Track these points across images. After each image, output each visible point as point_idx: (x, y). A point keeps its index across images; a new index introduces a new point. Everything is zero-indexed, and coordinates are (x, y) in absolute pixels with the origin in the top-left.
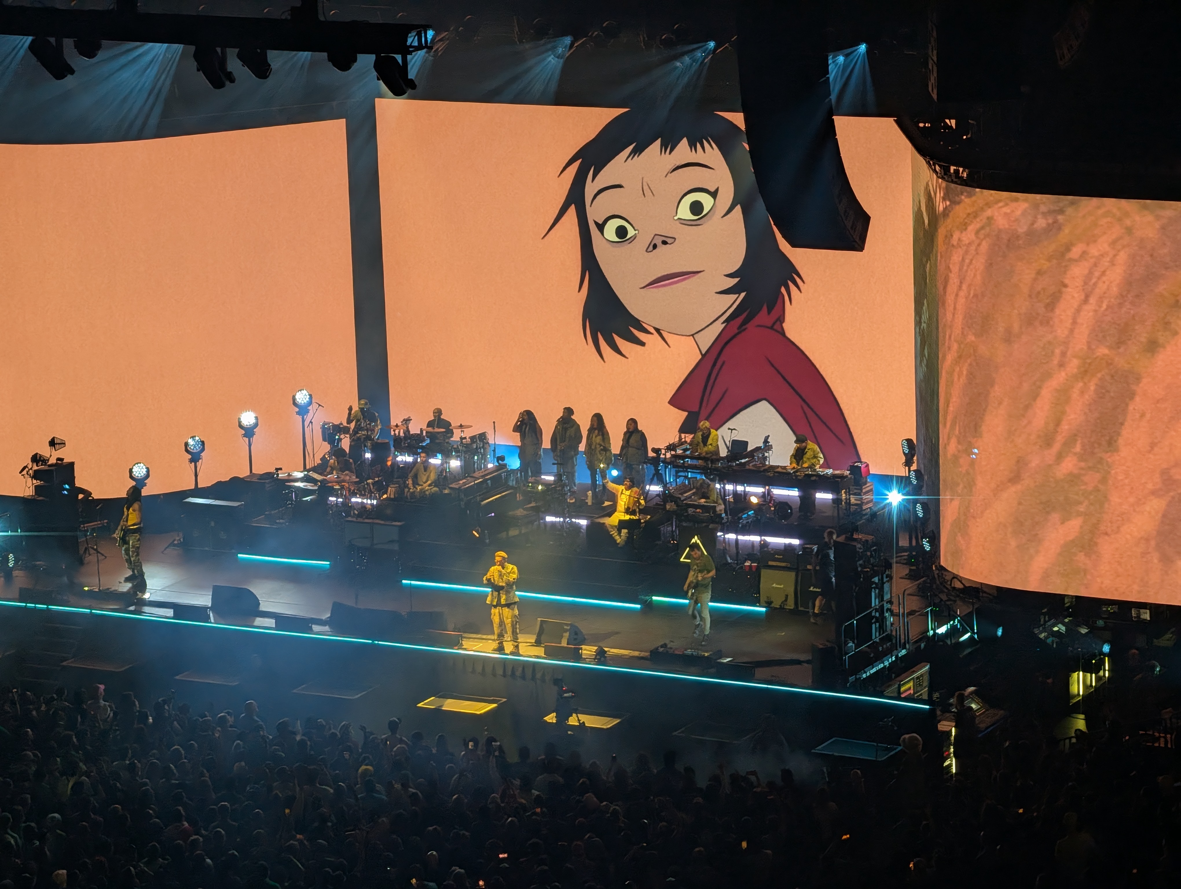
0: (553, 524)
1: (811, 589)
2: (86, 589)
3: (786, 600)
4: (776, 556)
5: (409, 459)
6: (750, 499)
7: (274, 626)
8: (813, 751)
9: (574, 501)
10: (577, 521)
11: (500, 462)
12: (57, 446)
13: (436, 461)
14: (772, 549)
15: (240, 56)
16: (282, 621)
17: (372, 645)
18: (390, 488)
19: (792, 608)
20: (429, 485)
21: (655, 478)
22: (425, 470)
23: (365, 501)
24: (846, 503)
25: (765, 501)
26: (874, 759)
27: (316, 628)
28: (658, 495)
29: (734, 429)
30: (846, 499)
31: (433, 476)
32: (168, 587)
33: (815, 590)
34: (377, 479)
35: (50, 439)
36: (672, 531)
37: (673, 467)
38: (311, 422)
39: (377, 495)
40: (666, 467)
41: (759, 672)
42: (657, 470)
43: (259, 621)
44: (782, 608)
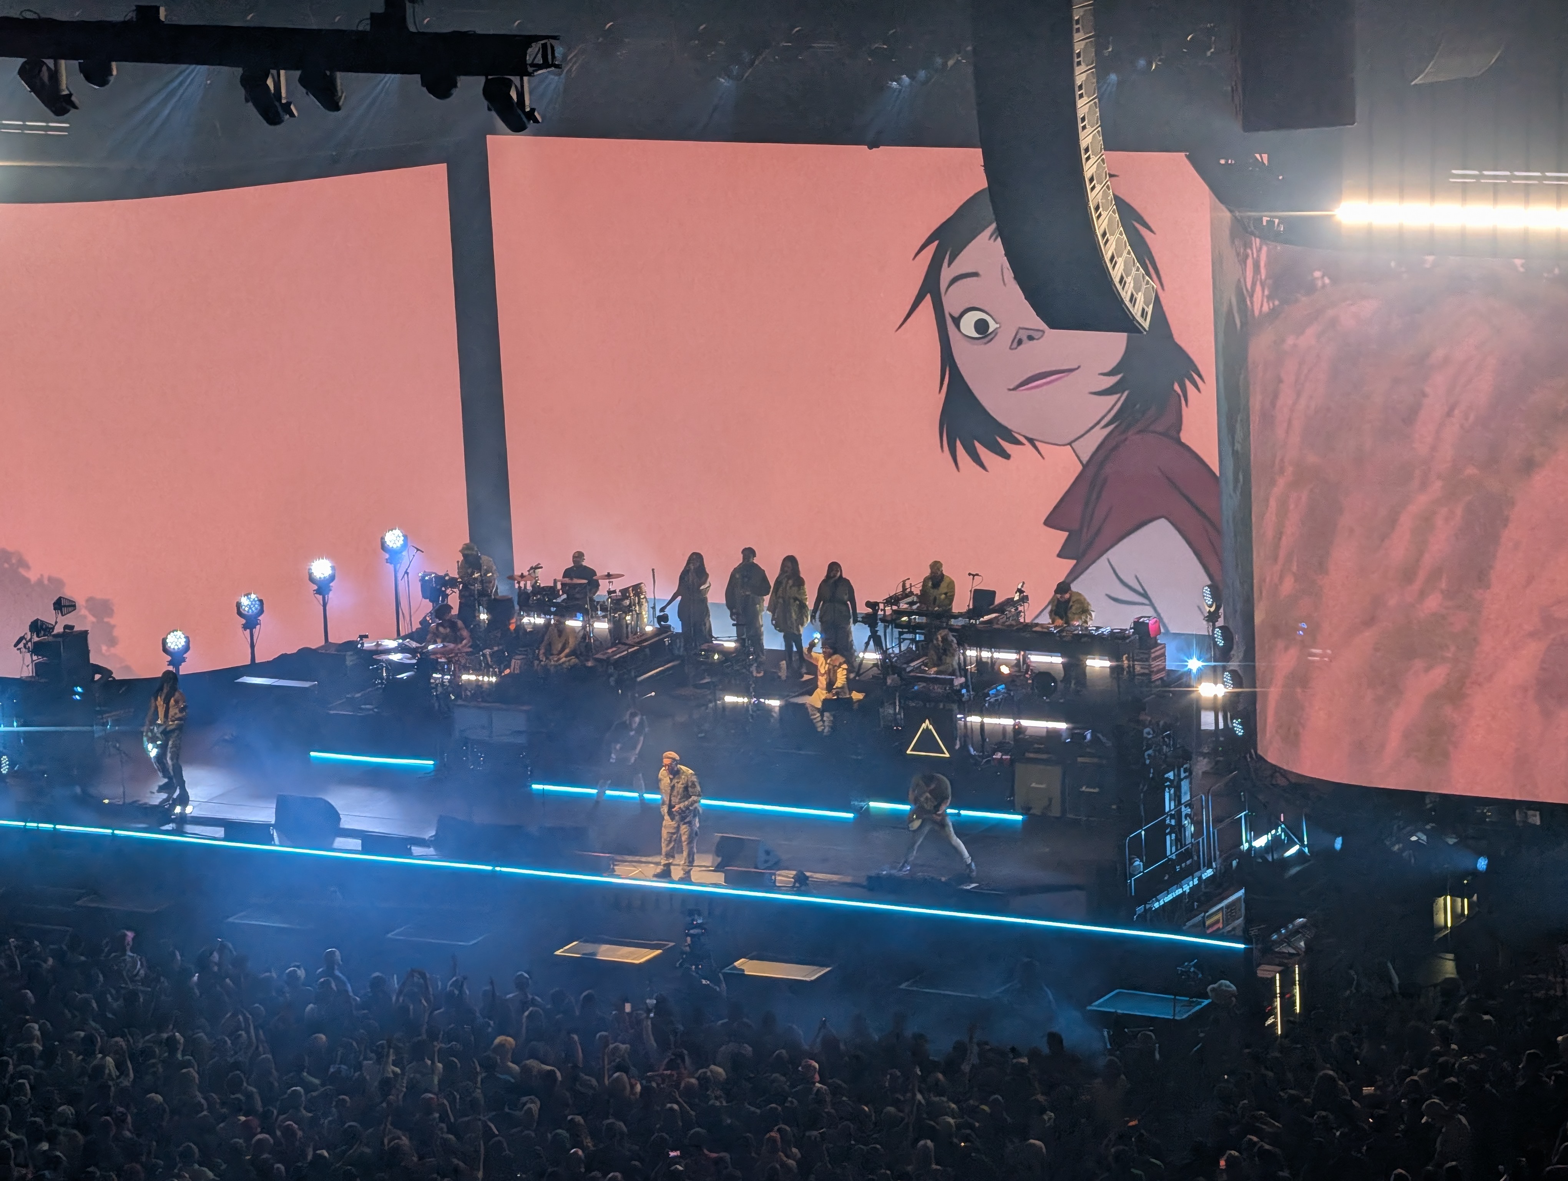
0: (735, 707)
1: (1084, 789)
2: (106, 801)
3: (1050, 805)
4: (1036, 745)
6: (999, 669)
7: (360, 848)
8: (1089, 1008)
10: (767, 702)
11: (662, 623)
12: (65, 610)
14: (1031, 736)
15: (303, 81)
16: (371, 842)
17: (493, 874)
18: (513, 661)
19: (1058, 815)
20: (566, 656)
21: (872, 642)
22: (561, 635)
23: (480, 678)
24: (1129, 672)
25: (1019, 671)
26: (1172, 1018)
27: (416, 850)
28: (875, 665)
29: (977, 575)
30: (1129, 667)
31: (572, 643)
32: (215, 797)
33: (1088, 790)
34: (496, 649)
35: (55, 599)
37: (896, 627)
38: (406, 573)
39: (497, 670)
40: (886, 627)
41: (1012, 902)
42: (874, 633)
43: (339, 842)
44: (1044, 815)
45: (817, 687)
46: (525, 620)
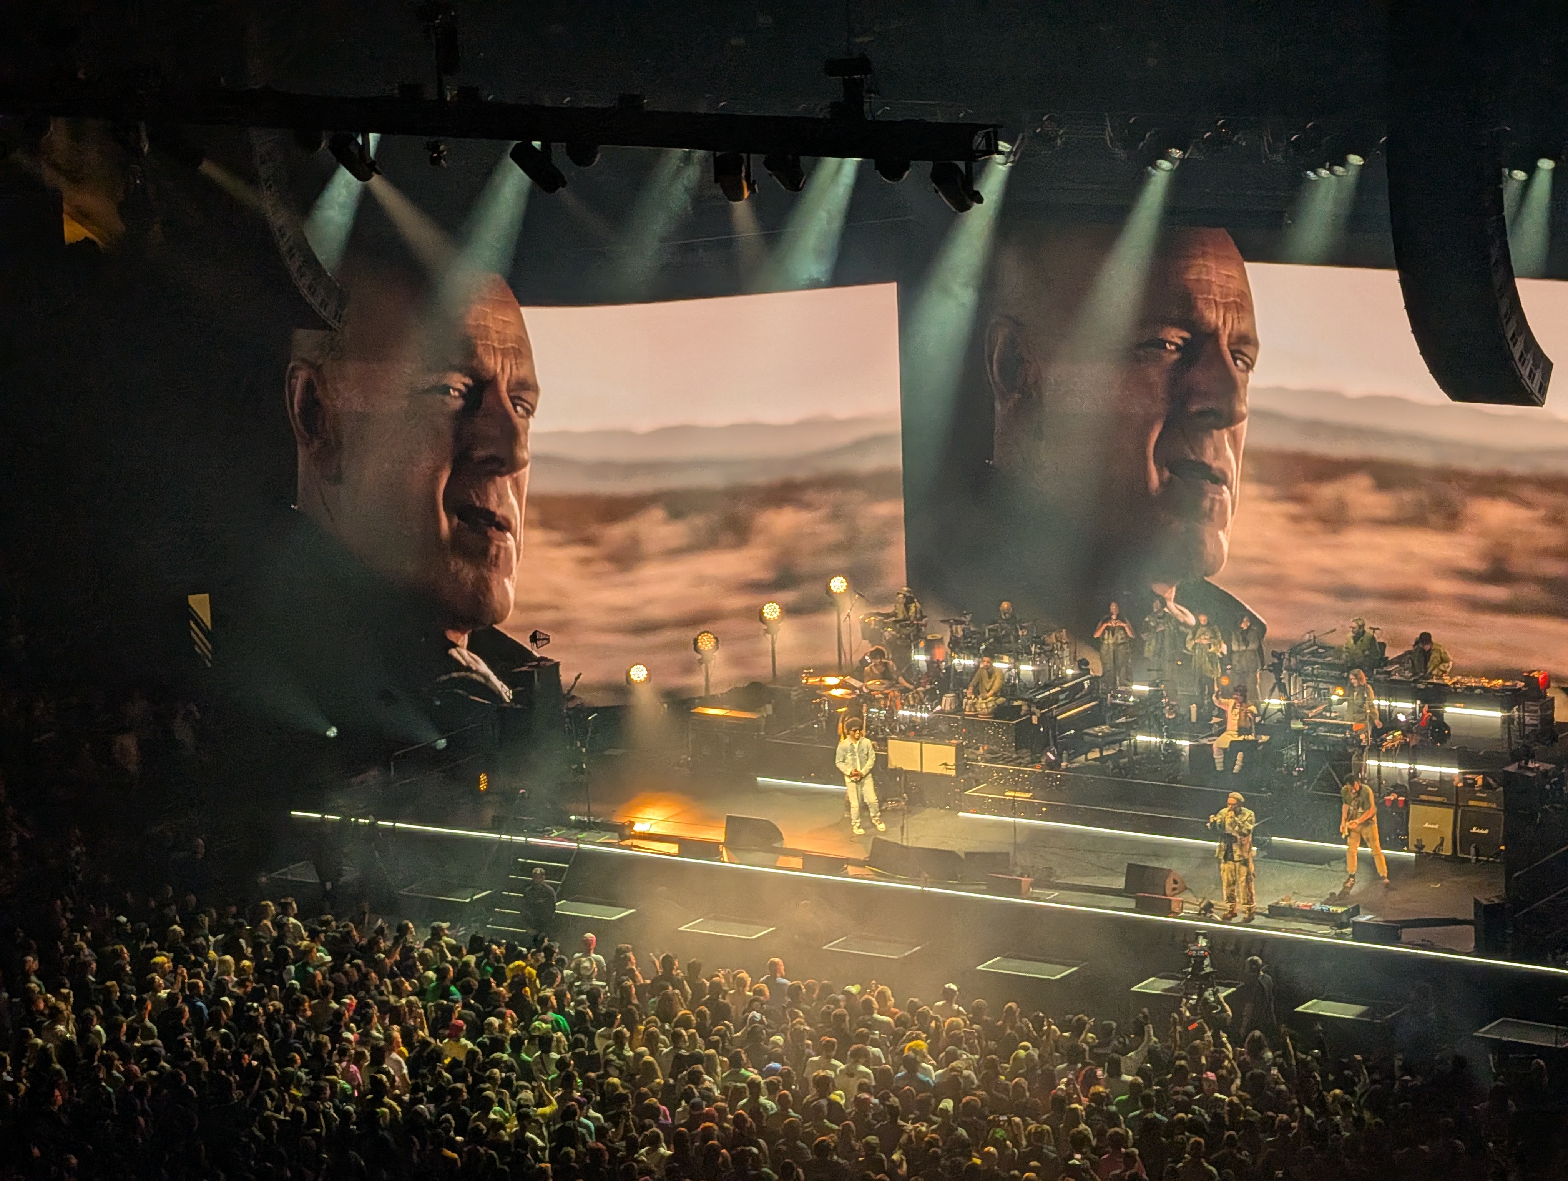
0: (1148, 746)
1: (1474, 830)
2: (573, 818)
3: (1441, 844)
4: (1429, 789)
5: (970, 662)
6: (1396, 717)
7: (801, 867)
8: (1475, 1034)
9: (1173, 716)
10: (1178, 742)
11: (1083, 667)
12: (539, 643)
13: (1002, 665)
14: (1425, 780)
15: (767, 164)
16: (811, 861)
17: (922, 893)
18: (944, 698)
19: (1449, 854)
20: (995, 695)
21: (1277, 689)
22: (990, 675)
23: (914, 714)
24: (1519, 723)
25: (1415, 719)
26: (1554, 1046)
27: (851, 869)
28: (1280, 710)
29: (1378, 629)
30: (1519, 718)
31: (997, 685)
32: (670, 817)
33: (1478, 831)
34: (928, 687)
35: (531, 633)
36: (1298, 756)
37: (1300, 675)
38: (848, 616)
39: (929, 706)
40: (1290, 676)
41: (1406, 934)
42: (1279, 680)
43: (782, 860)
44: (1436, 855)
45: (1224, 730)
46: (956, 661)
